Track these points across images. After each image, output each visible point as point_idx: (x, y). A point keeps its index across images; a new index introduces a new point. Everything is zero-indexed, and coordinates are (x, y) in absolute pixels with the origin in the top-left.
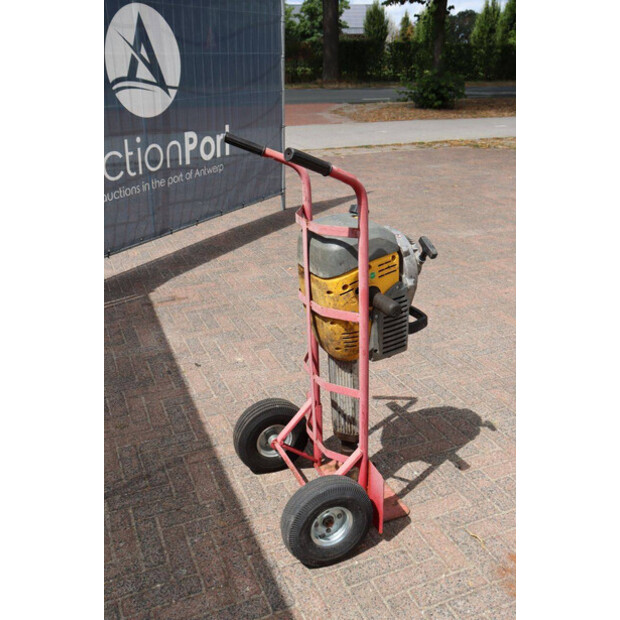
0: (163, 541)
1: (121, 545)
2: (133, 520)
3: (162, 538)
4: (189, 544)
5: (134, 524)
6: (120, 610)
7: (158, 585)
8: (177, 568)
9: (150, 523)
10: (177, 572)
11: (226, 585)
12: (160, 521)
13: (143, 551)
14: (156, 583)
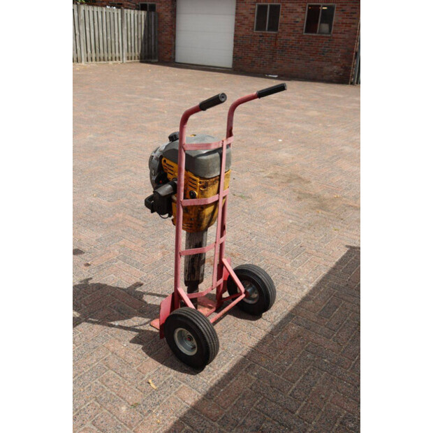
0: (301, 378)
1: (323, 396)
2: (302, 406)
3: (299, 380)
4: (291, 365)
5: (304, 402)
6: (351, 366)
7: (326, 360)
8: (310, 360)
9: (295, 394)
10: (312, 359)
11: (299, 336)
12: (289, 390)
13: (316, 382)
14: (326, 363)
